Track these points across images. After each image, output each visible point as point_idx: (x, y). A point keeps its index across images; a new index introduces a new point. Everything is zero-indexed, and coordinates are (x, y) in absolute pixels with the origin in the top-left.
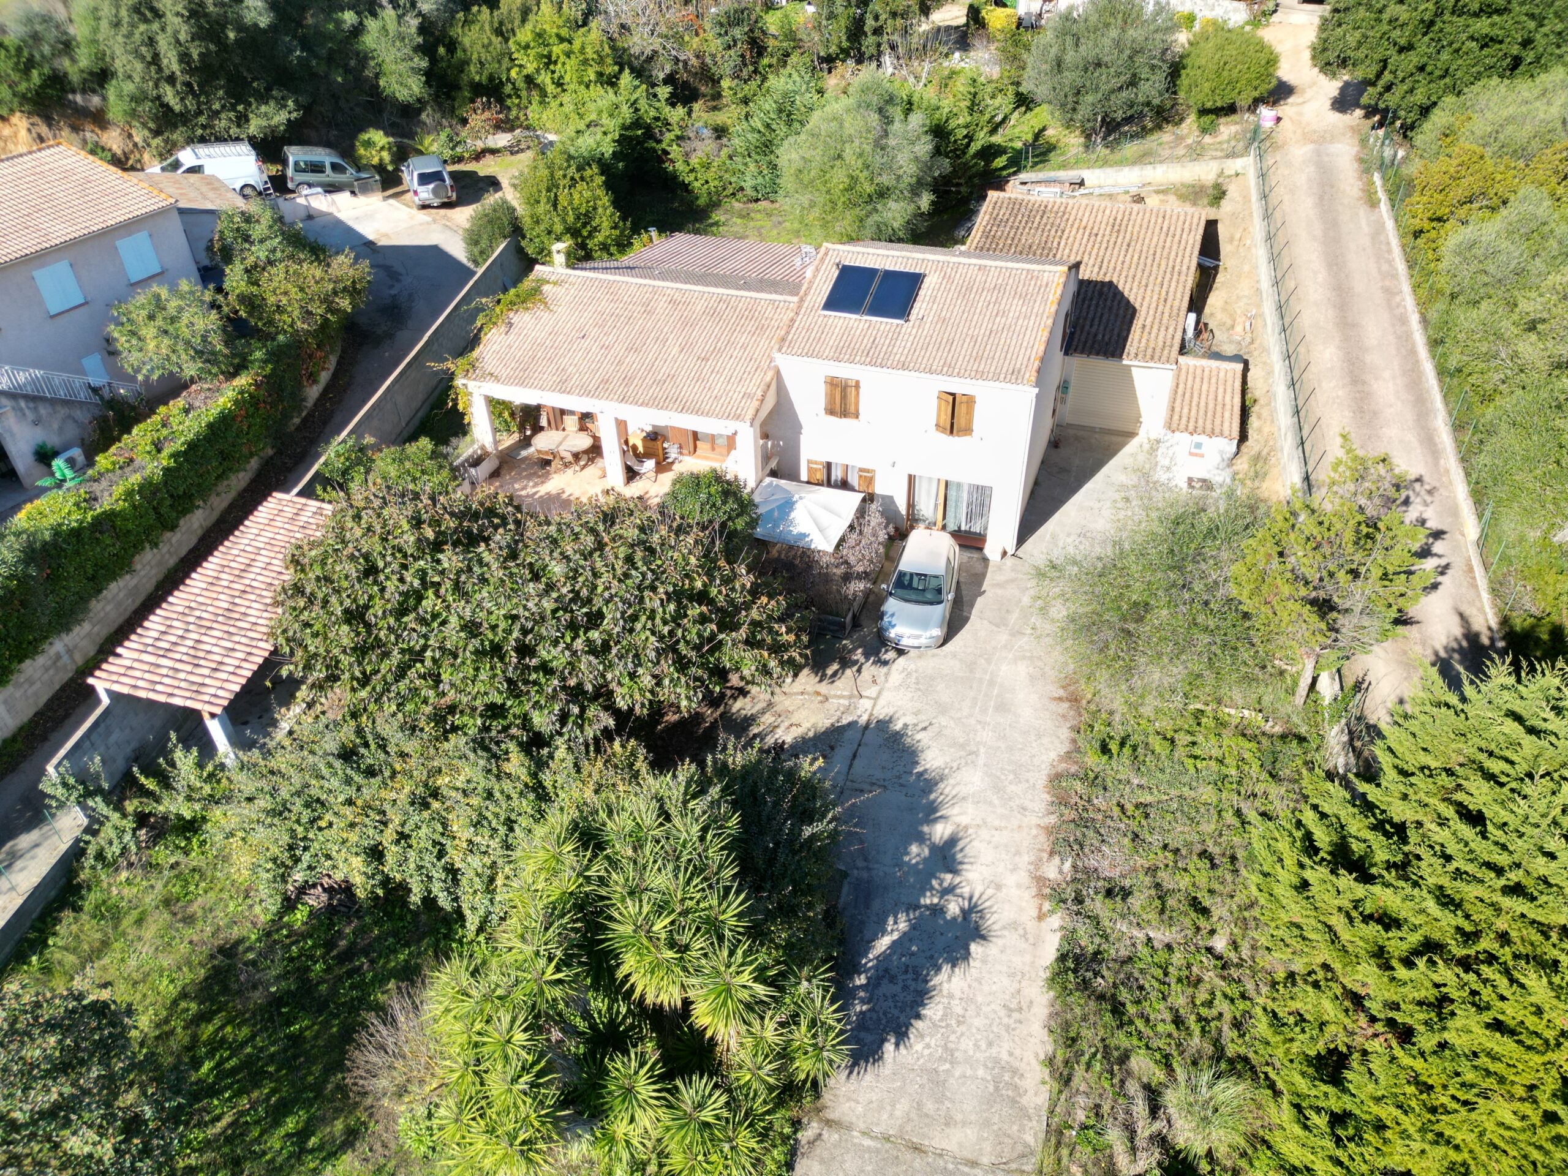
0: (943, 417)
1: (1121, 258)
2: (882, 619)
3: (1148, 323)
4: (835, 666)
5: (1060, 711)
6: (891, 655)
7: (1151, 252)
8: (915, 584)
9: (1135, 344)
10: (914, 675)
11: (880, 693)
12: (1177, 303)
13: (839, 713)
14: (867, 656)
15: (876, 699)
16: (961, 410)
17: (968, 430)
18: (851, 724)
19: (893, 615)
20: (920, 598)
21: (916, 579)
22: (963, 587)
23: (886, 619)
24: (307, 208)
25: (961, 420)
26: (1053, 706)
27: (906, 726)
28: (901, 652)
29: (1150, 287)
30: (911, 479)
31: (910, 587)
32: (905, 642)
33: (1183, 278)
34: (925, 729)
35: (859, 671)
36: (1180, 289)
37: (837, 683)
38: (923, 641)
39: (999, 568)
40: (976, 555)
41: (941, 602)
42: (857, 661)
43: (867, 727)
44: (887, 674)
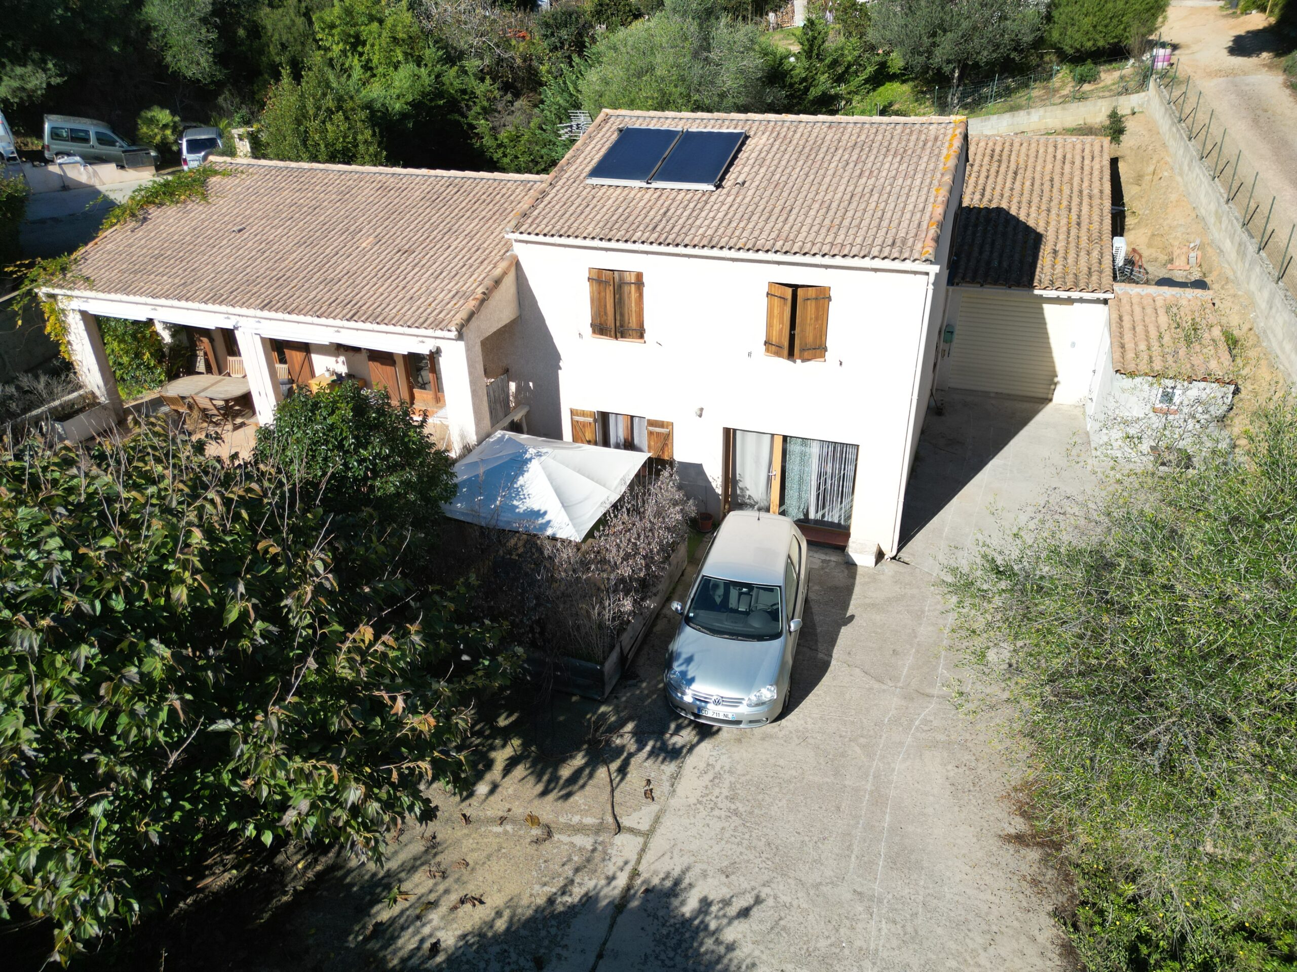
0: (777, 326)
1: (1008, 184)
2: (669, 666)
3: (1060, 246)
4: (579, 760)
5: (1025, 869)
6: (687, 736)
7: (1047, 178)
8: (733, 603)
9: (1047, 269)
10: (728, 779)
11: (657, 820)
12: (1095, 226)
13: (569, 871)
14: (640, 738)
15: (648, 835)
16: (806, 312)
17: (818, 350)
18: (589, 900)
19: (689, 660)
20: (739, 627)
21: (734, 593)
22: (815, 609)
23: (677, 667)
24: (63, 178)
25: (806, 332)
26: (1008, 854)
27: (705, 904)
28: (706, 731)
29: (1054, 212)
30: (729, 436)
31: (724, 607)
32: (712, 711)
33: (1096, 202)
34: (745, 913)
35: (623, 771)
36: (1096, 211)
37: (577, 798)
38: (743, 710)
39: (873, 578)
40: (834, 558)
41: (776, 636)
42: (621, 749)
43: (620, 906)
44: (675, 778)
